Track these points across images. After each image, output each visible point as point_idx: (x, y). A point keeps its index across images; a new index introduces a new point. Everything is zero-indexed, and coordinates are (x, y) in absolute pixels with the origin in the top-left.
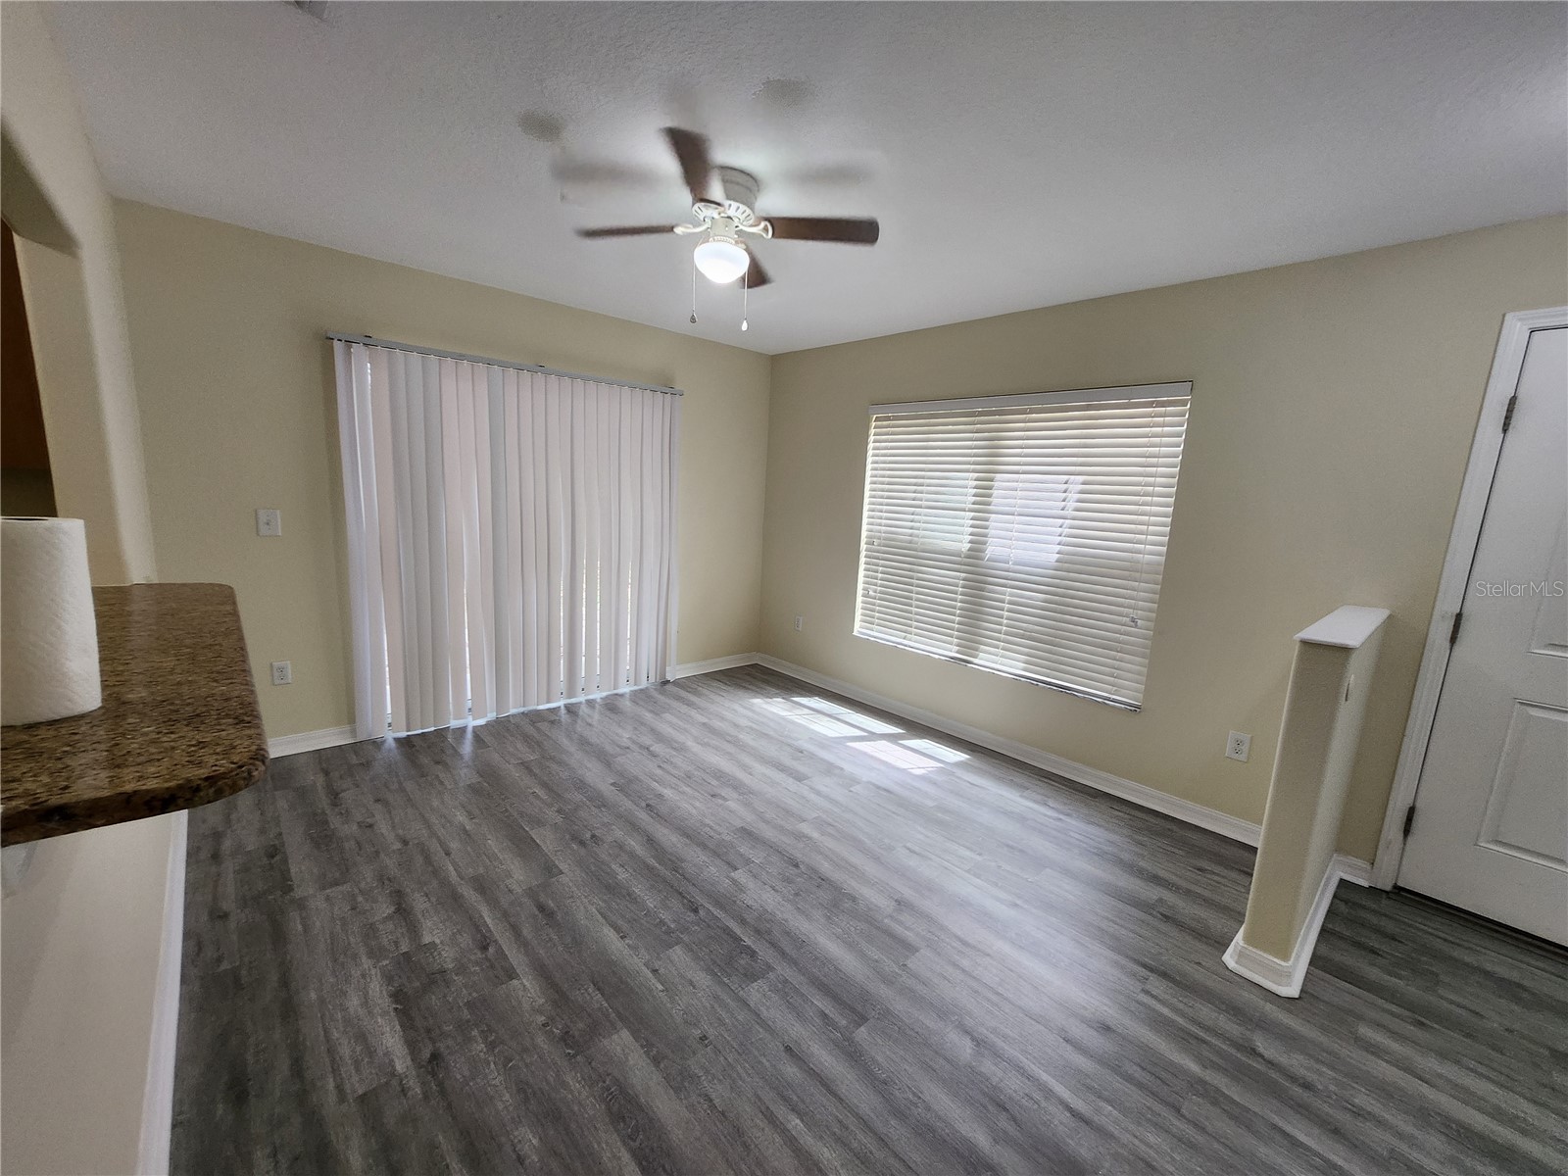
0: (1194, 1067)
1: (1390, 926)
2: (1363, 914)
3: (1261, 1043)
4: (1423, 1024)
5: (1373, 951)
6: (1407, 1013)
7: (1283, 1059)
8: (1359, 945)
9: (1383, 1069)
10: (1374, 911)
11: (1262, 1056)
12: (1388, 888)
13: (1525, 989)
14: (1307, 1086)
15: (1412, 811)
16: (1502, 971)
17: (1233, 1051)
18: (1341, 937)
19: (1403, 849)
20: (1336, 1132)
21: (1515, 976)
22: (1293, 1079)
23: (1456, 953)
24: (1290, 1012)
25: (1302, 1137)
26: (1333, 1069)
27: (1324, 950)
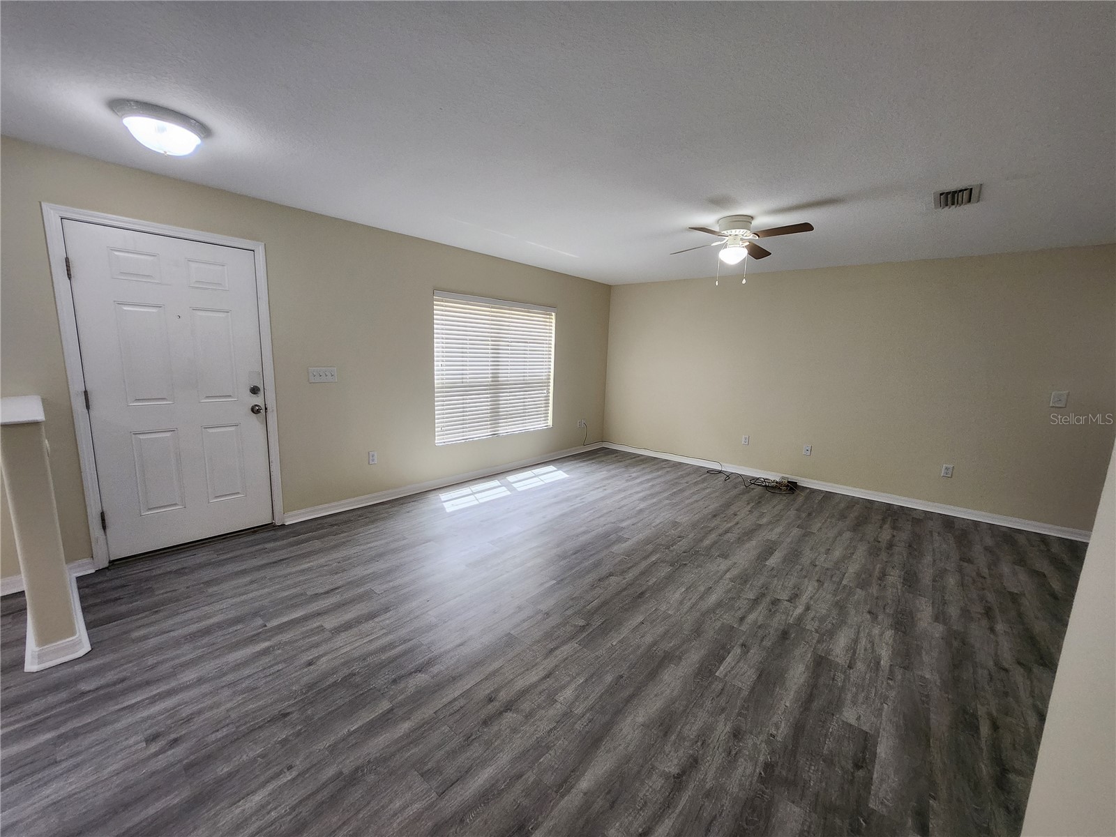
0: (49, 736)
1: (118, 582)
2: (100, 587)
3: (84, 687)
4: (157, 611)
5: (116, 599)
6: (147, 613)
7: (102, 681)
8: (106, 602)
9: (152, 642)
10: (106, 581)
11: (89, 691)
12: (106, 564)
13: (186, 568)
14: (123, 680)
15: (103, 515)
16: (174, 568)
17: (70, 705)
18: (95, 605)
19: (106, 538)
20: (148, 683)
21: (180, 566)
22: (115, 684)
23: (154, 573)
24: (90, 659)
25: (133, 701)
26: (131, 662)
27: (91, 617)
